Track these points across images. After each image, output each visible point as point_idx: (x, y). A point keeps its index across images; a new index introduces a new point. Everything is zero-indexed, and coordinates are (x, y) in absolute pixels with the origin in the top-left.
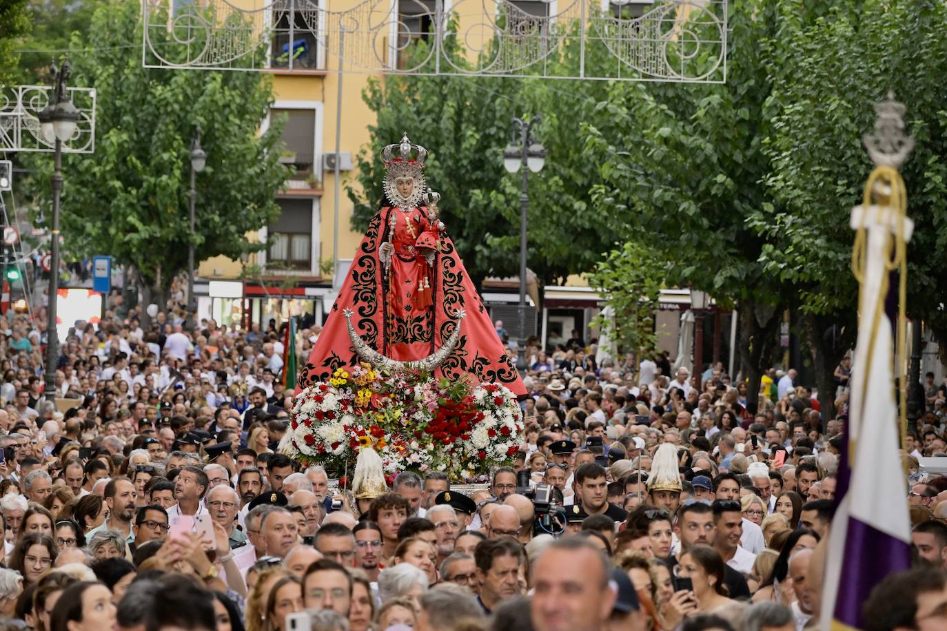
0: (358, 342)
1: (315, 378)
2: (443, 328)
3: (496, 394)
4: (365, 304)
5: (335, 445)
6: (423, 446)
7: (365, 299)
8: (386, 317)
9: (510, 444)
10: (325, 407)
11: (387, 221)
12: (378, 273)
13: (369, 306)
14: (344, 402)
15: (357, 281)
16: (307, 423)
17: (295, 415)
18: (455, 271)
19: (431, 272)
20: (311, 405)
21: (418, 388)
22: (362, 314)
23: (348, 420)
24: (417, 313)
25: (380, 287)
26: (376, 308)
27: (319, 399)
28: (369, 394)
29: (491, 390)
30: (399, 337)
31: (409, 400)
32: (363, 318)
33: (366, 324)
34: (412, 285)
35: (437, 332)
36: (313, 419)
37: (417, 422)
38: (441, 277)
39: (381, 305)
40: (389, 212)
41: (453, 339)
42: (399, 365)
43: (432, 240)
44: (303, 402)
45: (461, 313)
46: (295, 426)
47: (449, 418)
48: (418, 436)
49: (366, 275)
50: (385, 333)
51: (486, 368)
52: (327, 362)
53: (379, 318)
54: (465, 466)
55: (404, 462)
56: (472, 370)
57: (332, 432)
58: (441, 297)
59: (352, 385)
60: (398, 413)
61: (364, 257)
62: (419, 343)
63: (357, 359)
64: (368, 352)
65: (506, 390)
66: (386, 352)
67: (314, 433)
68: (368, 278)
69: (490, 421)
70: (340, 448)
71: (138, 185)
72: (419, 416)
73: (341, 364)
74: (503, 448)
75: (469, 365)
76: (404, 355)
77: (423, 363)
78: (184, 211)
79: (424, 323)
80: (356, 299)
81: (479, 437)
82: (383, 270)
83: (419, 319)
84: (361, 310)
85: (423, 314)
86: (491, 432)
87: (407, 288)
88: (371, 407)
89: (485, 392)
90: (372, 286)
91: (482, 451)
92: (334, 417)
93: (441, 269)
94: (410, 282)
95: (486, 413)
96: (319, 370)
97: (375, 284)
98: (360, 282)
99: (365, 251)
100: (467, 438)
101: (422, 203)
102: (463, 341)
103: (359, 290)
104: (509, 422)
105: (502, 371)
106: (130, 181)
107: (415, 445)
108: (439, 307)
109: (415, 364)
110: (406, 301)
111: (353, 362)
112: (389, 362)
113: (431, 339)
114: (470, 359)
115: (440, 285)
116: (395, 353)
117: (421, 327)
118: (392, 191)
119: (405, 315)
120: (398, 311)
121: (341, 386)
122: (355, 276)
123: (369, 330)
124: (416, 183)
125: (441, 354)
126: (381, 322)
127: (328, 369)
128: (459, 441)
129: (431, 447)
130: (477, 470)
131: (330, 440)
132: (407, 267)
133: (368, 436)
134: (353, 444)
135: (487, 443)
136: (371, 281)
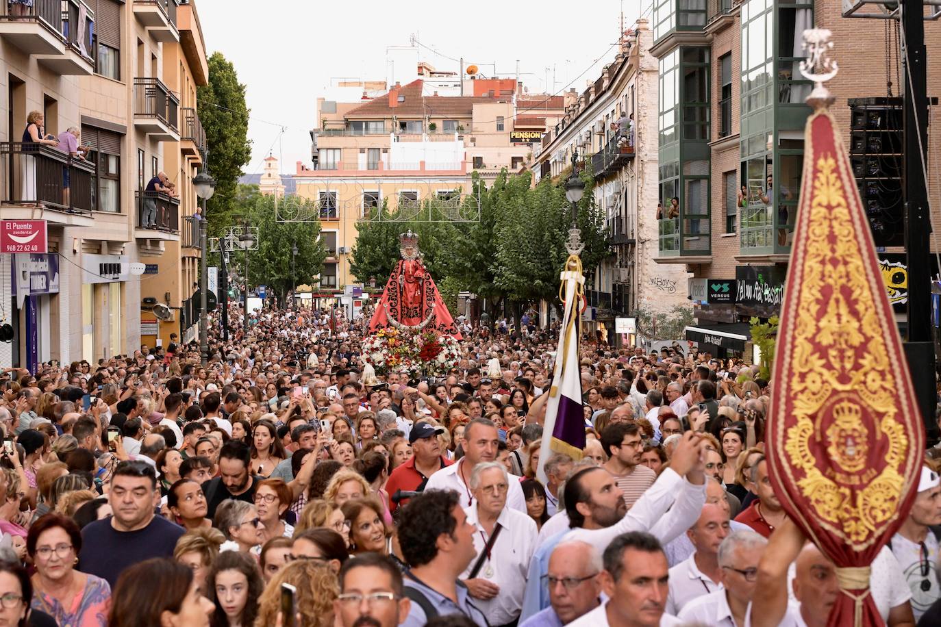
0: (390, 318)
1: (371, 333)
2: (426, 312)
3: (448, 340)
5: (379, 362)
6: (417, 362)
7: (392, 300)
8: (402, 307)
9: (455, 361)
10: (375, 347)
11: (402, 265)
12: (398, 288)
13: (394, 302)
14: (384, 344)
15: (389, 292)
16: (367, 353)
17: (362, 349)
18: (431, 287)
19: (421, 288)
20: (369, 345)
21: (415, 338)
23: (385, 351)
24: (415, 305)
25: (399, 294)
26: (397, 303)
27: (372, 343)
28: (394, 340)
29: (446, 338)
30: (407, 316)
31: (411, 342)
32: (392, 307)
33: (393, 310)
34: (413, 293)
35: (424, 313)
36: (370, 351)
37: (414, 352)
38: (425, 290)
39: (399, 303)
40: (403, 262)
41: (430, 316)
42: (407, 327)
43: (421, 274)
44: (366, 344)
45: (434, 305)
46: (362, 354)
47: (428, 350)
48: (415, 358)
49: (393, 289)
50: (401, 314)
51: (445, 329)
52: (377, 327)
53: (398, 307)
54: (435, 371)
55: (409, 369)
56: (439, 329)
57: (378, 357)
58: (425, 298)
59: (386, 336)
60: (407, 348)
61: (392, 282)
62: (416, 318)
63: (389, 325)
64: (394, 322)
65: (453, 338)
66: (402, 322)
67: (370, 357)
69: (446, 351)
70: (382, 364)
71: (274, 260)
72: (415, 349)
73: (383, 328)
74: (451, 363)
75: (438, 327)
76: (410, 323)
77: (417, 327)
78: (291, 269)
79: (418, 309)
80: (389, 300)
81: (441, 358)
82: (400, 287)
83: (416, 308)
84: (391, 304)
85: (417, 305)
86: (446, 356)
87: (410, 295)
88: (395, 346)
89: (444, 339)
90: (395, 294)
91: (443, 364)
92: (379, 350)
93: (425, 286)
94: (412, 291)
95: (444, 348)
96: (373, 330)
97: (397, 293)
98: (391, 292)
99: (393, 279)
100: (436, 359)
101: (417, 258)
102: (435, 317)
103: (390, 296)
104: (454, 352)
105: (452, 330)
106: (271, 259)
107: (413, 362)
108: (424, 302)
109: (414, 327)
110: (410, 300)
111: (388, 326)
112: (403, 326)
113: (421, 316)
114: (438, 325)
115: (425, 292)
116: (406, 323)
117: (417, 311)
118: (404, 253)
119: (410, 306)
120: (406, 304)
121: (381, 338)
123: (395, 313)
124: (414, 250)
125: (426, 322)
126: (400, 309)
127: (377, 330)
128: (433, 360)
129: (421, 363)
130: (440, 372)
131: (377, 360)
132: (411, 286)
133: (394, 358)
134: (387, 362)
135: (445, 361)
136: (395, 292)
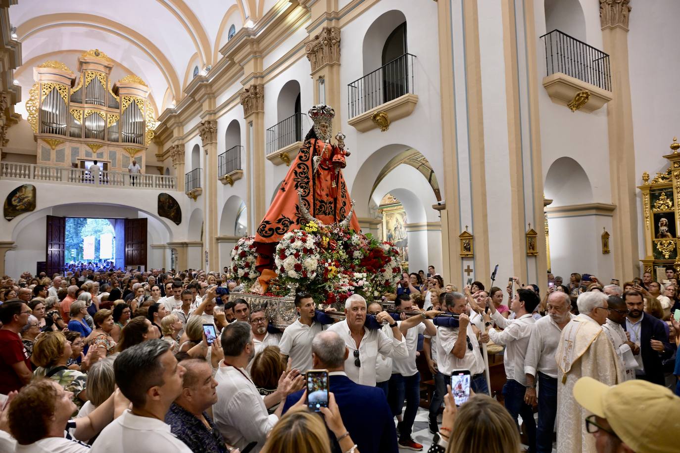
0: (305, 210)
1: (271, 230)
2: (340, 210)
7: (302, 187)
8: (314, 200)
10: (308, 246)
11: (315, 145)
12: (310, 174)
13: (304, 192)
15: (297, 176)
17: (284, 250)
24: (330, 199)
26: (309, 193)
28: (328, 239)
30: (321, 211)
33: (303, 202)
34: (329, 183)
35: (338, 212)
36: (301, 253)
38: (340, 182)
40: (316, 141)
43: (343, 159)
44: (293, 241)
46: (284, 257)
47: (375, 258)
49: (302, 174)
50: (314, 208)
52: (280, 221)
53: (311, 199)
57: (312, 263)
58: (339, 193)
59: (319, 232)
61: (300, 164)
63: (299, 221)
64: (310, 217)
67: (302, 263)
68: (303, 176)
73: (292, 223)
80: (296, 186)
82: (313, 172)
83: (330, 203)
85: (332, 200)
88: (329, 248)
90: (306, 180)
91: (387, 281)
92: (312, 253)
94: (328, 181)
95: (391, 258)
96: (274, 225)
97: (308, 179)
98: (299, 177)
99: (301, 160)
103: (298, 182)
108: (339, 198)
111: (298, 223)
113: (334, 215)
115: (340, 186)
117: (331, 208)
119: (326, 199)
120: (321, 196)
121: (313, 233)
122: (296, 173)
123: (305, 205)
125: (345, 223)
126: (312, 201)
131: (310, 268)
132: (326, 173)
133: (333, 267)
135: (392, 277)
136: (306, 177)
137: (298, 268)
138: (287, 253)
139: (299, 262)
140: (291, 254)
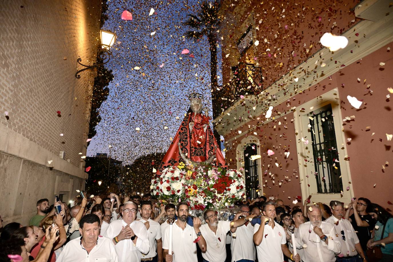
2: (209, 152)
3: (238, 173)
4: (183, 143)
5: (178, 191)
7: (183, 141)
8: (191, 148)
10: (175, 176)
11: (191, 116)
13: (185, 143)
14: (183, 175)
15: (180, 135)
16: (168, 181)
17: (162, 178)
19: (205, 134)
20: (169, 175)
21: (209, 172)
22: (183, 146)
23: (183, 181)
26: (187, 144)
27: (173, 172)
28: (191, 172)
30: (195, 154)
31: (206, 176)
32: (182, 147)
33: (183, 149)
36: (170, 180)
38: (208, 136)
39: (189, 143)
40: (191, 114)
44: (166, 173)
46: (162, 183)
49: (183, 133)
50: (190, 152)
52: (170, 162)
53: (188, 147)
54: (227, 201)
57: (177, 186)
58: (208, 142)
59: (186, 169)
61: (183, 128)
62: (202, 156)
66: (191, 159)
67: (170, 186)
68: (184, 134)
69: (237, 184)
70: (181, 192)
72: (210, 182)
73: (175, 162)
74: (241, 194)
76: (197, 160)
79: (203, 150)
80: (180, 141)
81: (233, 189)
82: (190, 132)
83: (201, 148)
84: (182, 144)
85: (203, 147)
86: (237, 188)
88: (192, 178)
90: (186, 137)
91: (233, 195)
92: (178, 179)
93: (208, 133)
94: (198, 136)
95: (235, 180)
97: (187, 136)
98: (182, 135)
99: (183, 126)
100: (228, 190)
103: (181, 138)
104: (243, 184)
108: (208, 145)
111: (180, 161)
113: (206, 155)
116: (194, 160)
117: (202, 151)
119: (198, 146)
120: (195, 145)
121: (182, 169)
122: (180, 133)
123: (185, 151)
126: (189, 149)
127: (170, 164)
128: (225, 191)
131: (177, 189)
132: (198, 131)
133: (192, 189)
134: (186, 191)
135: (236, 191)
136: (185, 135)
137: (169, 189)
138: (163, 180)
139: (169, 185)
140: (166, 181)
